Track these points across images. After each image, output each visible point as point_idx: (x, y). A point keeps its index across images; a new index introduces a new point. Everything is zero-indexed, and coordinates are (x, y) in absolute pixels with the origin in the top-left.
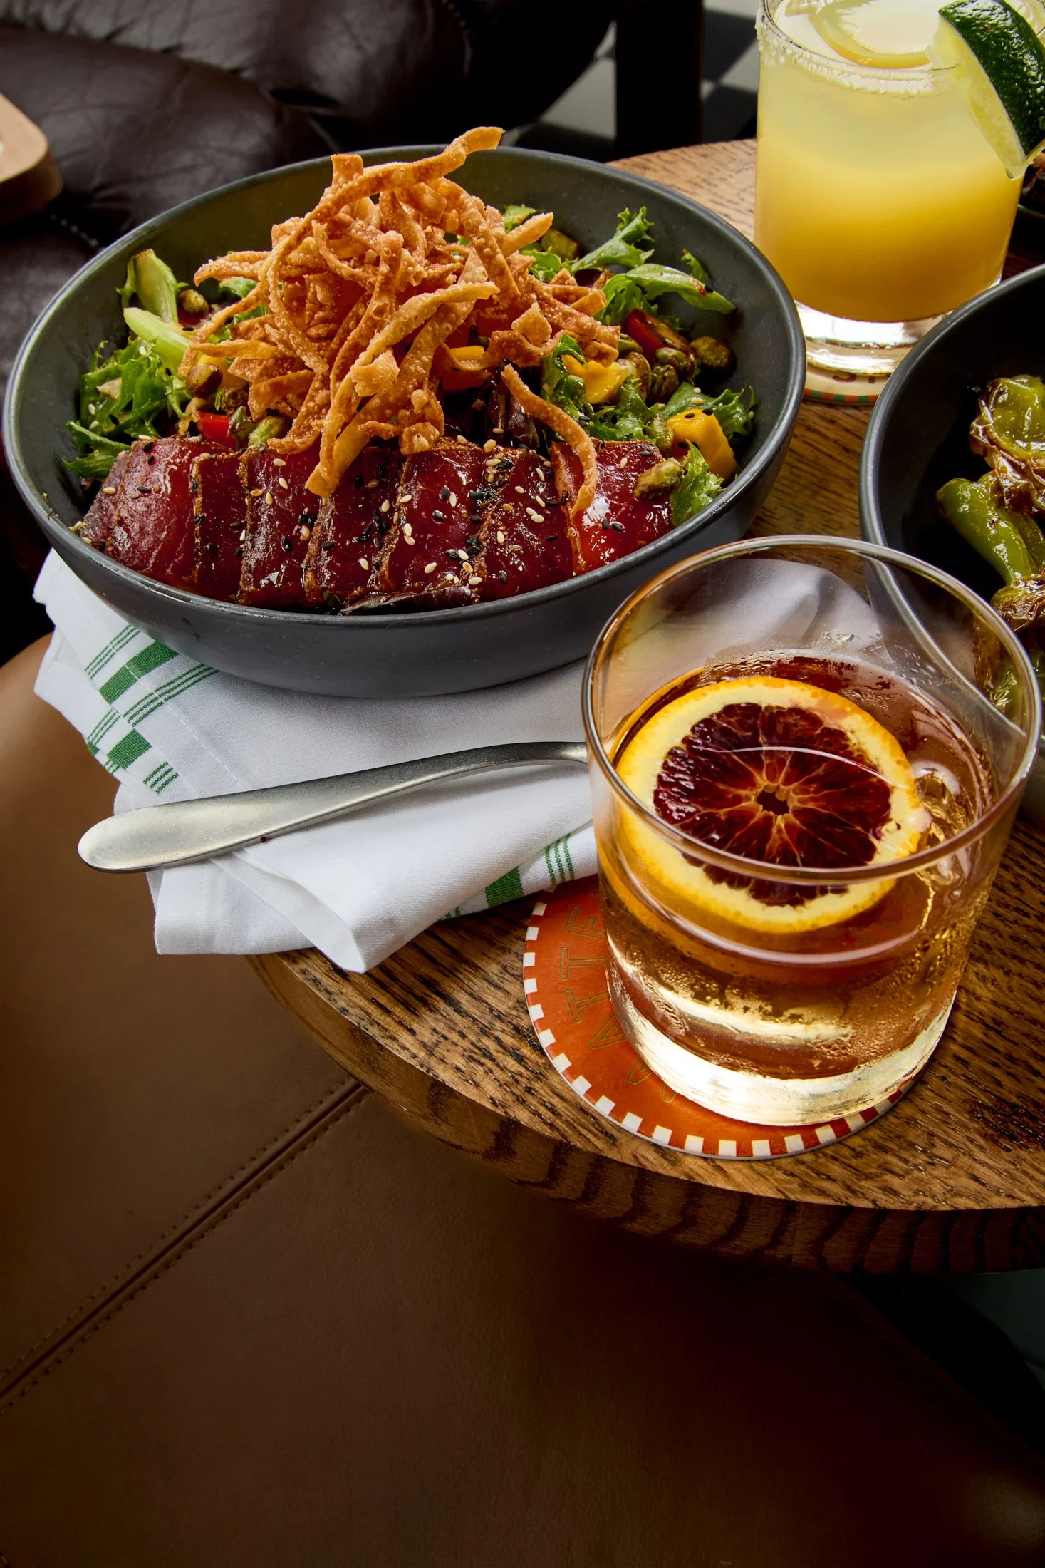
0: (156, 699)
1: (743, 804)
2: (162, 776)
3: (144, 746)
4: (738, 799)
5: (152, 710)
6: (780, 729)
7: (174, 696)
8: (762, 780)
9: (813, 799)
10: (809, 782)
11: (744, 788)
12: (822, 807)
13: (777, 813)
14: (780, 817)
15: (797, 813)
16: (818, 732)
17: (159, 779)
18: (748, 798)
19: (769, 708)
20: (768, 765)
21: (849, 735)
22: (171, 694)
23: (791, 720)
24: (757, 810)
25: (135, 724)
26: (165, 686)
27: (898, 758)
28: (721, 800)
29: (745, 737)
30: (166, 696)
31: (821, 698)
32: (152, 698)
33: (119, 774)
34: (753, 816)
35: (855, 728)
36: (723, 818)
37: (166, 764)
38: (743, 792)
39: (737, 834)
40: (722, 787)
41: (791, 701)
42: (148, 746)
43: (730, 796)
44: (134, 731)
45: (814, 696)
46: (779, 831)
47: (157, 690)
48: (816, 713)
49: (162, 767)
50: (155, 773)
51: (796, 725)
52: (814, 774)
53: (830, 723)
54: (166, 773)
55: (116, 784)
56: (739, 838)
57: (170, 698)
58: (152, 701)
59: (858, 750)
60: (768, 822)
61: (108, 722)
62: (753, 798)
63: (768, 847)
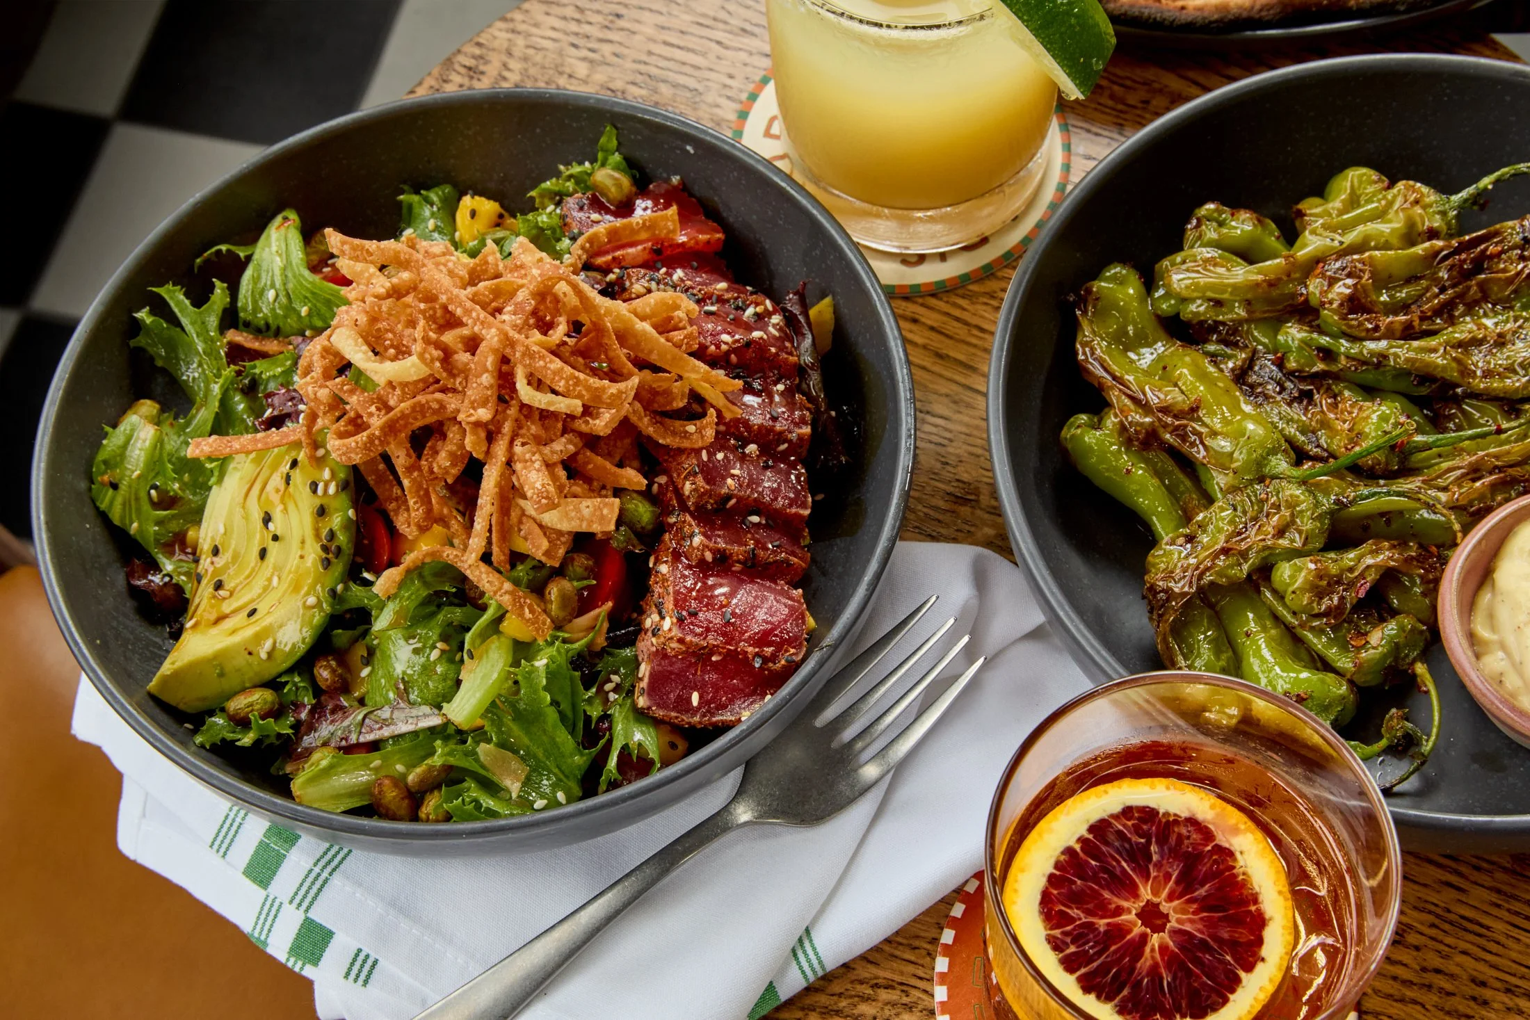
0: (319, 875)
1: (1123, 917)
2: (362, 966)
3: (327, 935)
4: (1119, 911)
5: (320, 890)
6: (1173, 840)
7: (337, 867)
8: (1146, 893)
9: (1191, 921)
10: (1190, 901)
11: (1127, 900)
12: (1199, 931)
13: (1154, 931)
14: (1155, 935)
15: (1175, 932)
16: (1209, 848)
17: (360, 971)
18: (1129, 911)
19: (1167, 814)
20: (1155, 878)
21: (1238, 855)
22: (333, 864)
23: (1184, 831)
24: (1135, 925)
25: (307, 911)
26: (322, 857)
27: (1280, 888)
28: (1103, 909)
29: (1138, 844)
30: (329, 869)
31: (1218, 810)
32: (313, 875)
33: (309, 972)
34: (1129, 931)
35: (1244, 848)
36: (1102, 929)
37: (360, 950)
38: (1125, 904)
39: (1113, 948)
40: (1107, 895)
41: (1189, 809)
42: (330, 934)
43: (1113, 906)
44: (307, 918)
45: (1212, 807)
46: (1153, 950)
47: (315, 865)
48: (1211, 826)
49: (357, 955)
50: (352, 964)
51: (1188, 838)
52: (1196, 894)
53: (1222, 840)
54: (365, 961)
55: (309, 984)
56: (1115, 952)
57: (334, 870)
58: (316, 879)
59: (1244, 874)
60: (1144, 938)
61: (270, 911)
62: (1134, 912)
63: (1139, 965)
